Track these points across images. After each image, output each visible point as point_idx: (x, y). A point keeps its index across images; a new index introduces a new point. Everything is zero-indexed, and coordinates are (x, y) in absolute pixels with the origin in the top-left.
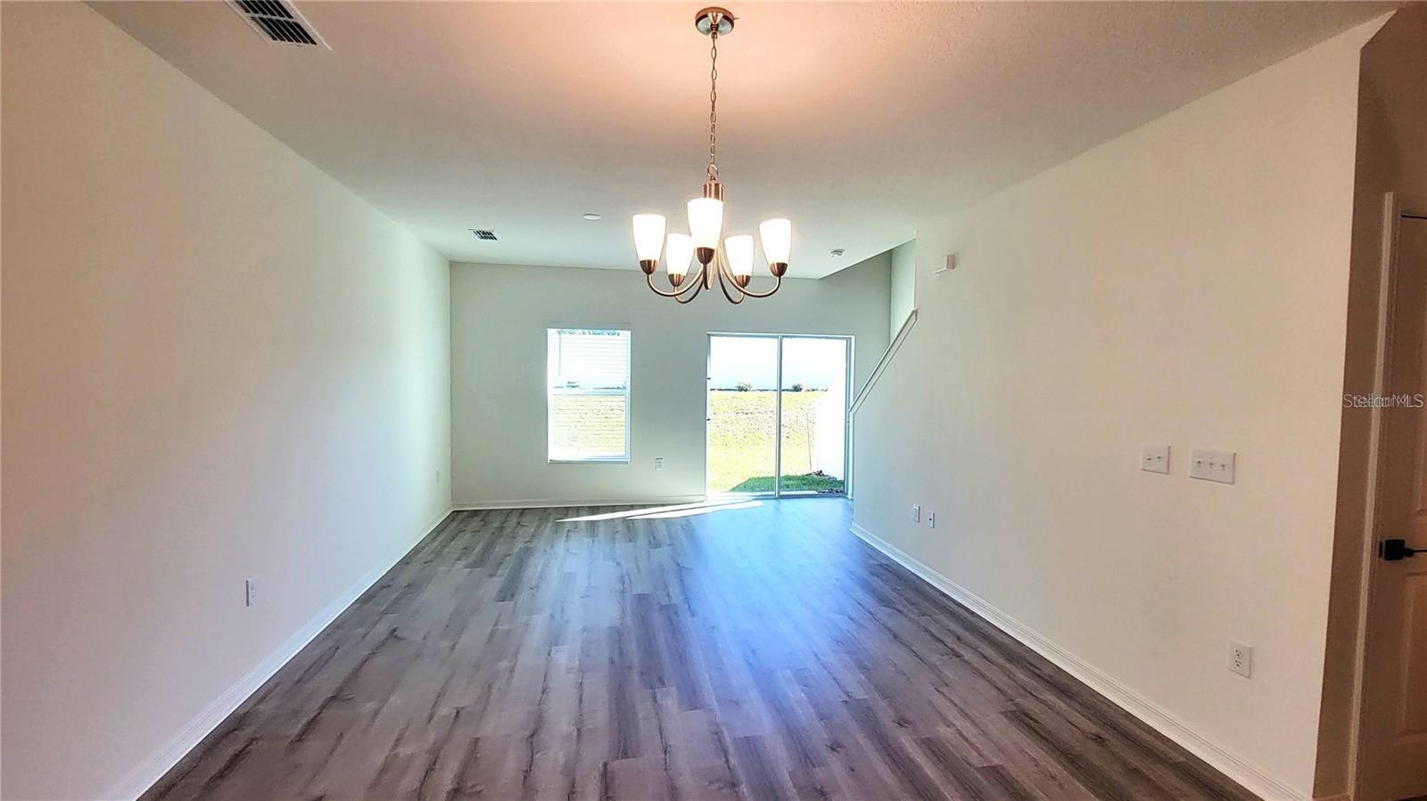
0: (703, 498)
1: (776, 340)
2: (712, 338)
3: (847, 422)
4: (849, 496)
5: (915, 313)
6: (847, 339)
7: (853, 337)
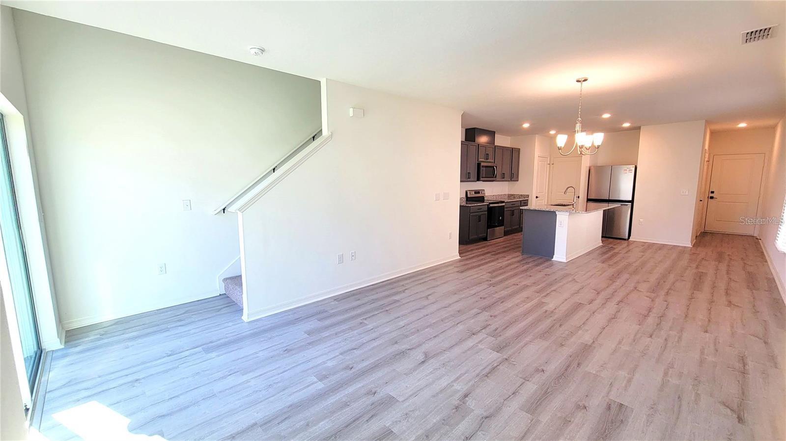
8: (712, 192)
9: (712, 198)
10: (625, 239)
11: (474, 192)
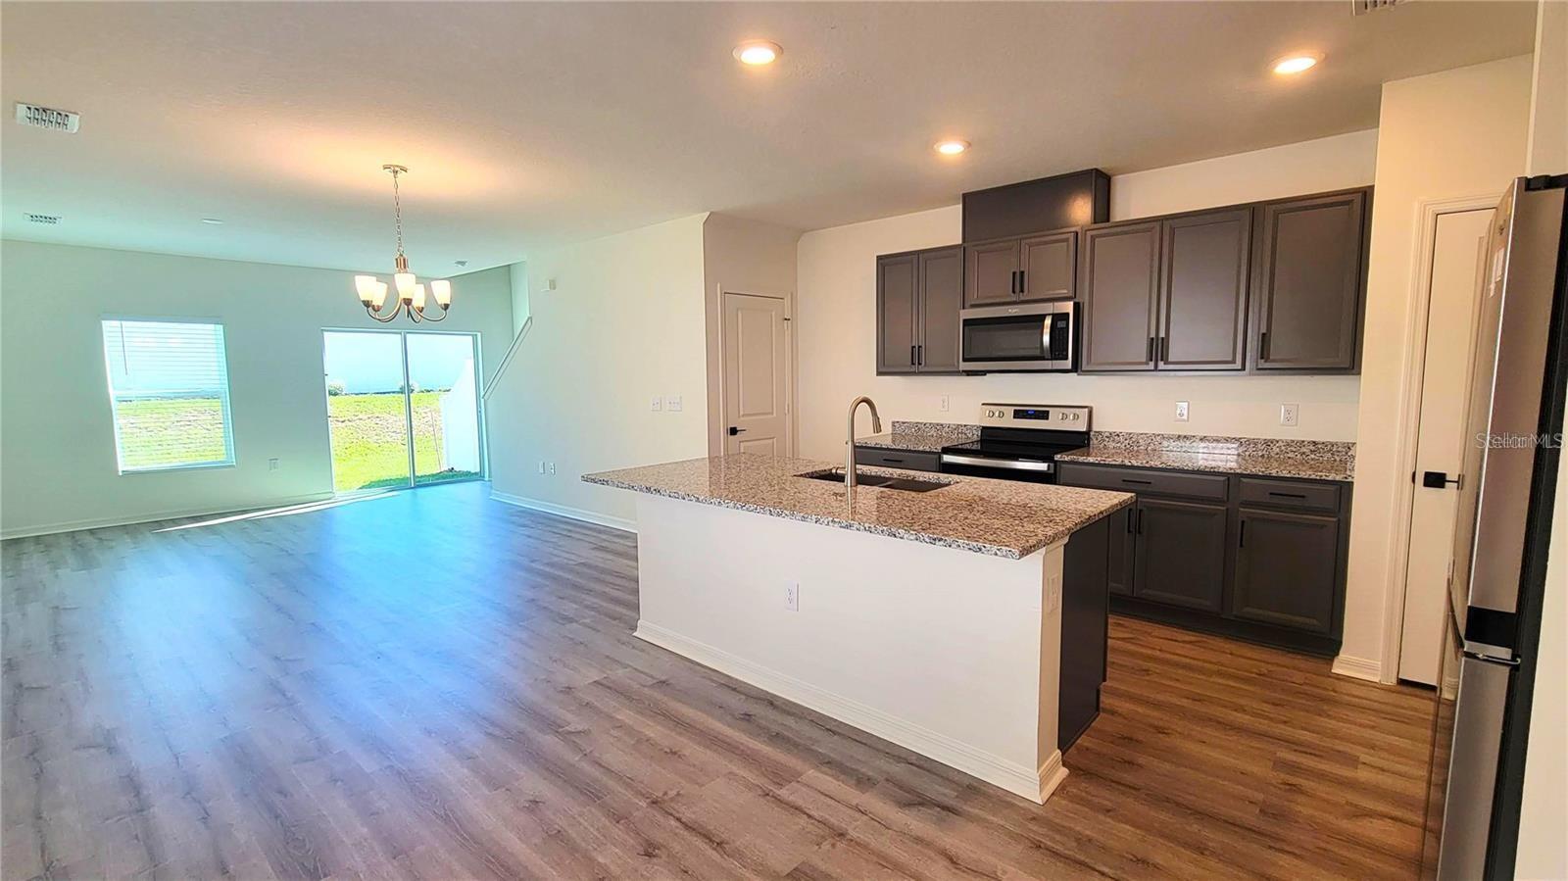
0: (332, 495)
1: (399, 336)
2: (325, 333)
3: (479, 412)
4: (487, 479)
5: (530, 318)
6: (473, 335)
7: (479, 334)
11: (1015, 411)
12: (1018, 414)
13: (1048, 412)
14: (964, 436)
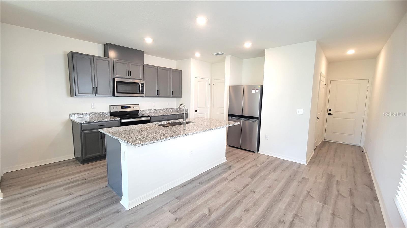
8: (330, 110)
9: (330, 114)
10: (255, 152)
11: (121, 107)
12: (122, 107)
13: (130, 106)
14: (103, 115)
